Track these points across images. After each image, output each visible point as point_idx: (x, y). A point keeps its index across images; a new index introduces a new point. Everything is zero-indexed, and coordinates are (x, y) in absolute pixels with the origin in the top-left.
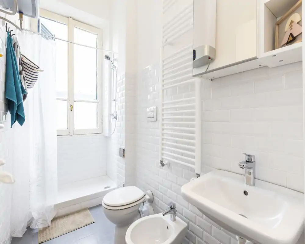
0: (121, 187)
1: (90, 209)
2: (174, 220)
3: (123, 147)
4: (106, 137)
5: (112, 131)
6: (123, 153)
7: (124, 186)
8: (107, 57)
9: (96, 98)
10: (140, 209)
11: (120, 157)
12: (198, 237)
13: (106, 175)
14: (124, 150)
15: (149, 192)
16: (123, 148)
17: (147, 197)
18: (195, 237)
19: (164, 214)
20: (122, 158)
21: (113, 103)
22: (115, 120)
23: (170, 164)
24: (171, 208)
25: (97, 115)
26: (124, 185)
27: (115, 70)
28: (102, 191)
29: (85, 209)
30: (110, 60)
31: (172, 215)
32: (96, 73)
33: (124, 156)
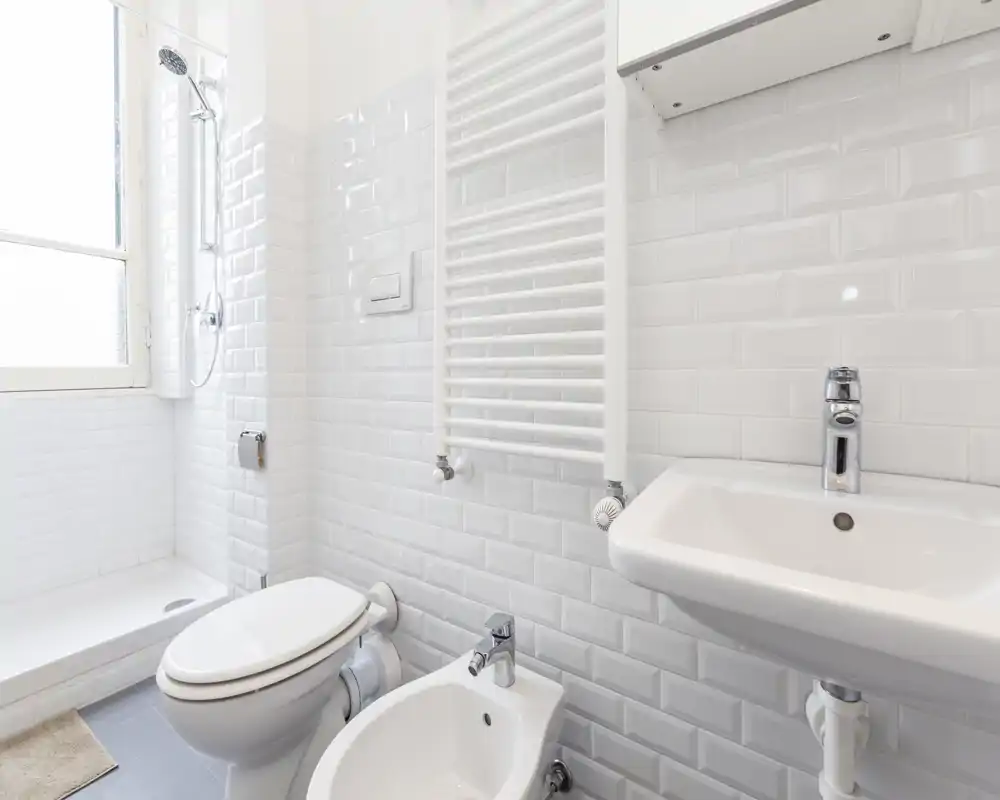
0: (251, 591)
1: (87, 712)
2: (511, 682)
3: (257, 427)
4: (172, 403)
5: (201, 376)
6: (257, 452)
7: (264, 585)
8: (173, 61)
9: (118, 241)
10: (344, 667)
11: (241, 471)
12: (602, 723)
13: (175, 554)
14: (261, 439)
15: (380, 589)
16: (260, 432)
17: (378, 612)
18: (588, 728)
19: (474, 666)
20: (250, 473)
21: (204, 262)
22: (214, 328)
23: (473, 468)
24: (499, 637)
25: (122, 312)
26: (263, 579)
27: (210, 124)
28: (155, 622)
29: (61, 720)
30: (186, 76)
31: (504, 664)
32: (117, 133)
33: (262, 462)
